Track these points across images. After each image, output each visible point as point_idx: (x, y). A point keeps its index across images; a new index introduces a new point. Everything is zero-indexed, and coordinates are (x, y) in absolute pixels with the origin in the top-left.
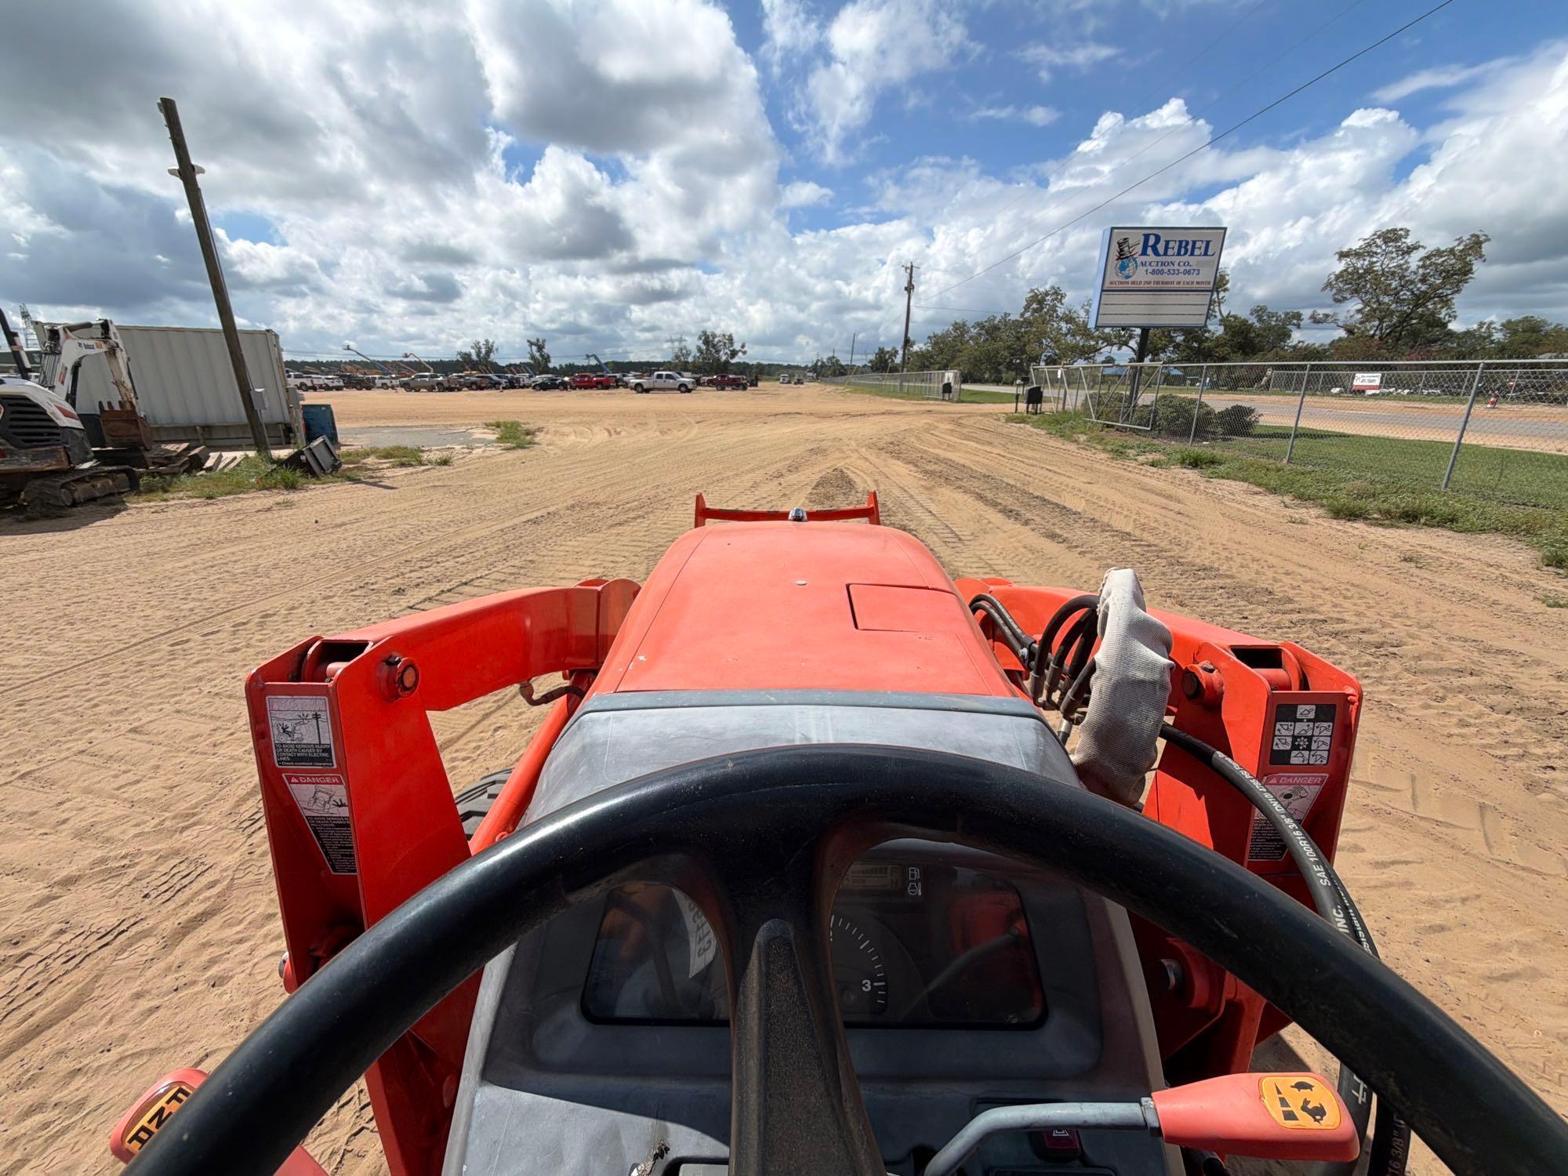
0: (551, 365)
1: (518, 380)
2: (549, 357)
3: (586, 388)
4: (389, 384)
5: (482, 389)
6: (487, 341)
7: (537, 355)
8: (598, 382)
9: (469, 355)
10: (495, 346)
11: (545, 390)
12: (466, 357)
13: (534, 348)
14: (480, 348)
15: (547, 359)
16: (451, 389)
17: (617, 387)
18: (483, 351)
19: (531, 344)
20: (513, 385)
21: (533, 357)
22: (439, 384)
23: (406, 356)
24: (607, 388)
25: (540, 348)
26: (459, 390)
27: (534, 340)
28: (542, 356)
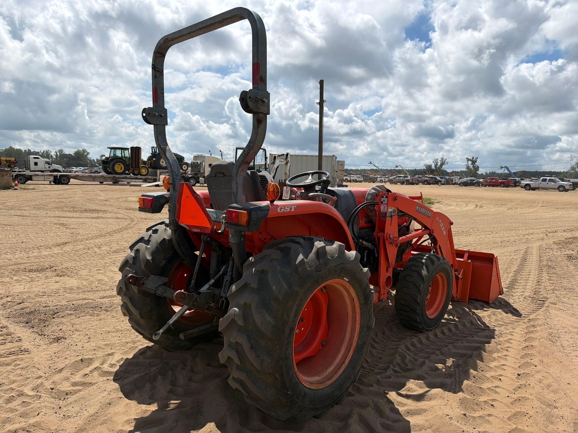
0: (479, 172)
1: (452, 180)
2: (478, 167)
3: (493, 186)
4: (384, 181)
5: (430, 184)
6: (442, 159)
7: (471, 166)
8: (501, 183)
9: (430, 166)
10: (446, 161)
11: (466, 186)
12: (429, 167)
13: (470, 162)
14: (437, 163)
15: (477, 168)
16: (412, 184)
17: (515, 186)
18: (439, 164)
19: (468, 160)
20: (449, 182)
21: (468, 167)
22: (407, 181)
23: (397, 167)
24: (507, 186)
25: (474, 162)
26: (417, 184)
27: (470, 158)
28: (474, 167)
